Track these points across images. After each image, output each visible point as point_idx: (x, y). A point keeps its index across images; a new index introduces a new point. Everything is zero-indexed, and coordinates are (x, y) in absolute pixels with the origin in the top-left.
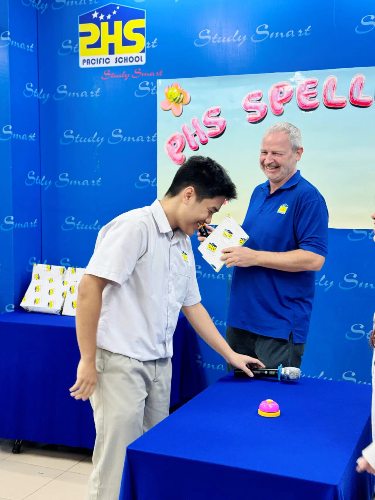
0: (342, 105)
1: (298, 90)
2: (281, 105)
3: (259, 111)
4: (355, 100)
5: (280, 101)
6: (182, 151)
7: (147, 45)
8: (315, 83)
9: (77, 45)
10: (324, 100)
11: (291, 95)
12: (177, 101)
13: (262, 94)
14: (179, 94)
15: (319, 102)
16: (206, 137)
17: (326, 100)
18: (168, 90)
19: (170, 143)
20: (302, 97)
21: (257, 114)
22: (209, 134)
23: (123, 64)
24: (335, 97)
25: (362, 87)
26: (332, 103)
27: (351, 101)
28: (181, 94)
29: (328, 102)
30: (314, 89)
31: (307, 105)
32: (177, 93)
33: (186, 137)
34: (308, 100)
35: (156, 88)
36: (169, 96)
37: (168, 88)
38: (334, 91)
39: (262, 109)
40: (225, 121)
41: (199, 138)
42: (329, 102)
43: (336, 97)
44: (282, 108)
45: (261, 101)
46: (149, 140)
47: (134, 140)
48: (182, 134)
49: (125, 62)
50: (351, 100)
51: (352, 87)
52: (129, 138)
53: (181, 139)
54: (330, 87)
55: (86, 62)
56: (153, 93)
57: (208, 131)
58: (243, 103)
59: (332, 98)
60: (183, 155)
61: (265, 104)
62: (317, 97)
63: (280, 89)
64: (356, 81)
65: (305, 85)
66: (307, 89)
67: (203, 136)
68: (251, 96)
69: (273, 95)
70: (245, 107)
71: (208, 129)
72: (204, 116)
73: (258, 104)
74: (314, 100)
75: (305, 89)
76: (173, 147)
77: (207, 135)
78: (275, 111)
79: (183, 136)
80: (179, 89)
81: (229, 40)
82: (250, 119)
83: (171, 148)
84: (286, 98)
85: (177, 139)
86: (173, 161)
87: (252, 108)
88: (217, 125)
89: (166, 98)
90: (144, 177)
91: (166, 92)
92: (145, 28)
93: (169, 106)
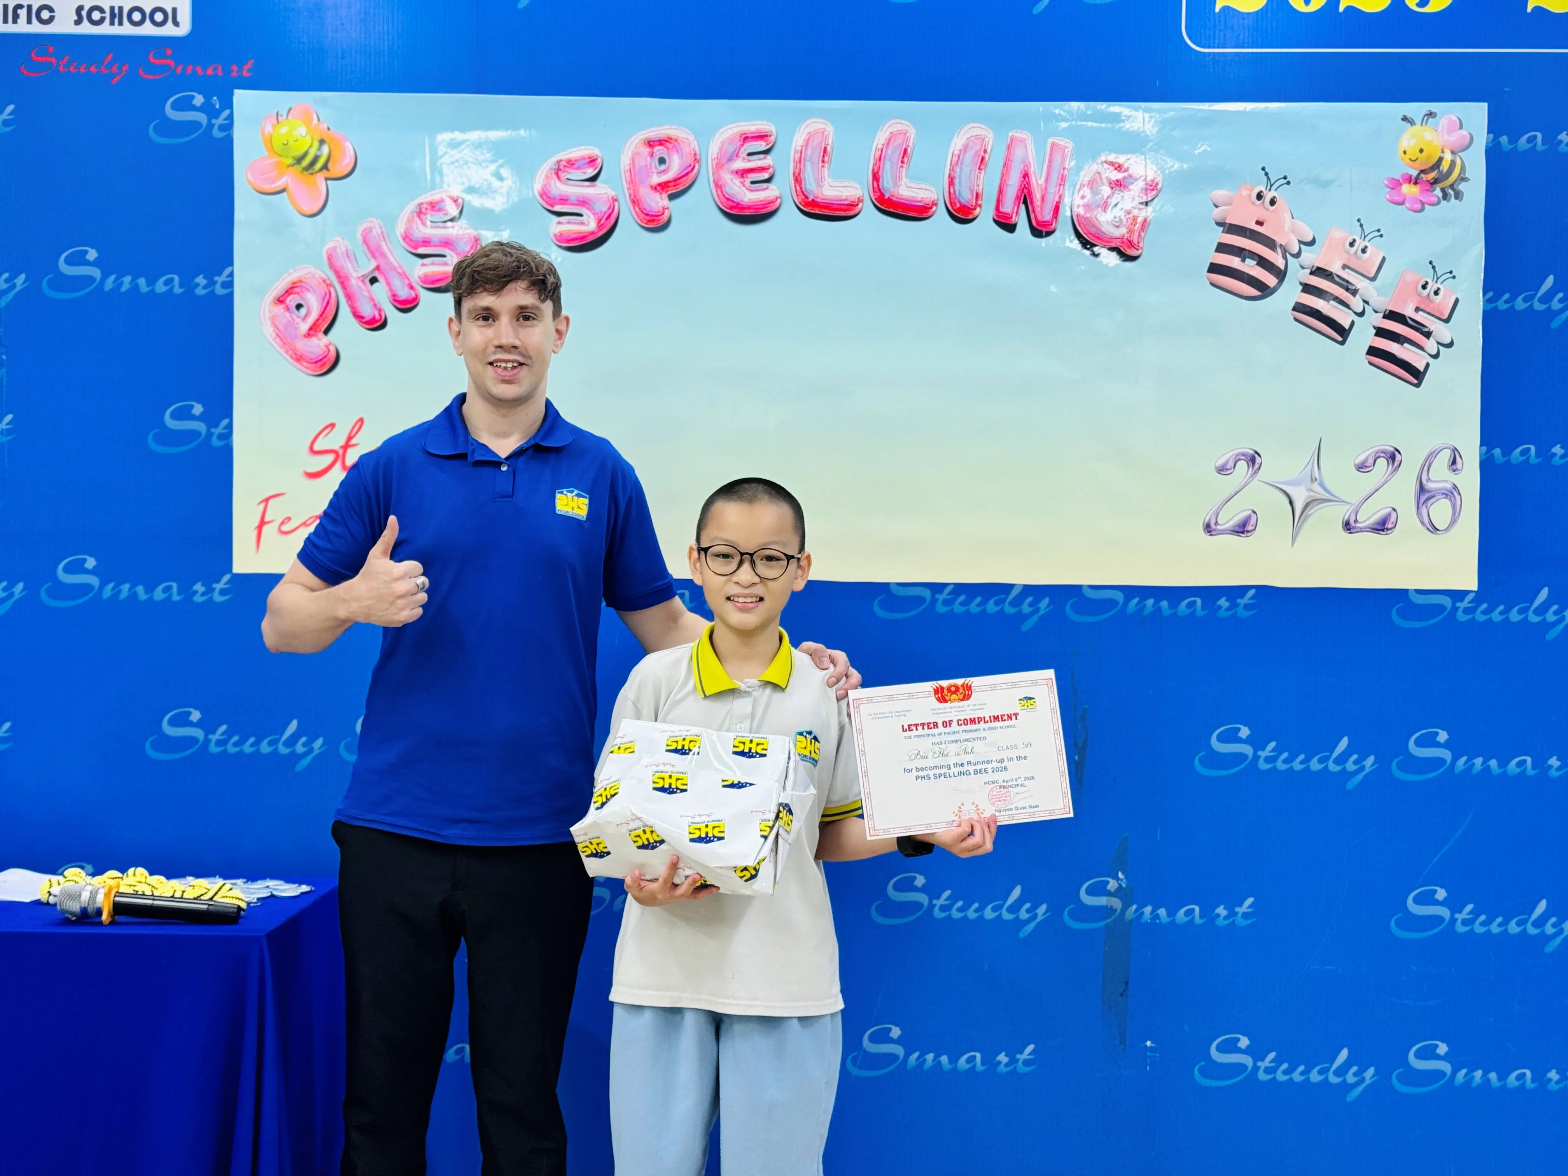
0: (849, 210)
1: (715, 156)
2: (661, 198)
3: (589, 213)
4: (887, 196)
5: (660, 185)
6: (326, 332)
8: (766, 138)
10: (796, 191)
11: (693, 170)
12: (308, 165)
13: (599, 160)
14: (316, 144)
15: (780, 197)
17: (803, 192)
18: (274, 126)
19: (280, 300)
20: (727, 177)
21: (587, 223)
22: (425, 280)
23: (105, 29)
24: (826, 183)
25: (906, 160)
26: (819, 200)
27: (876, 199)
28: (322, 142)
29: (807, 197)
30: (765, 158)
31: (742, 203)
33: (342, 284)
34: (747, 189)
35: (231, 117)
36: (277, 145)
37: (275, 122)
38: (823, 167)
39: (602, 207)
41: (386, 288)
42: (811, 197)
43: (832, 184)
44: (664, 209)
45: (598, 182)
46: (205, 287)
47: (144, 288)
48: (327, 275)
49: (112, 23)
50: (876, 197)
51: (877, 157)
53: (323, 289)
54: (813, 154)
56: (217, 133)
57: (418, 270)
58: (538, 186)
59: (819, 186)
60: (330, 344)
61: (612, 193)
62: (775, 180)
63: (659, 151)
64: (888, 142)
65: (739, 144)
66: (745, 155)
67: (403, 283)
68: (564, 163)
69: (637, 168)
70: (544, 197)
71: (420, 261)
72: (406, 218)
73: (588, 191)
74: (767, 188)
75: (737, 156)
76: (294, 316)
77: (415, 279)
78: (644, 215)
79: (329, 279)
80: (316, 125)
82: (564, 237)
83: (285, 320)
84: (679, 179)
85: (307, 289)
86: (292, 361)
87: (570, 202)
88: (452, 250)
89: (267, 154)
90: (184, 414)
91: (266, 133)
93: (278, 178)
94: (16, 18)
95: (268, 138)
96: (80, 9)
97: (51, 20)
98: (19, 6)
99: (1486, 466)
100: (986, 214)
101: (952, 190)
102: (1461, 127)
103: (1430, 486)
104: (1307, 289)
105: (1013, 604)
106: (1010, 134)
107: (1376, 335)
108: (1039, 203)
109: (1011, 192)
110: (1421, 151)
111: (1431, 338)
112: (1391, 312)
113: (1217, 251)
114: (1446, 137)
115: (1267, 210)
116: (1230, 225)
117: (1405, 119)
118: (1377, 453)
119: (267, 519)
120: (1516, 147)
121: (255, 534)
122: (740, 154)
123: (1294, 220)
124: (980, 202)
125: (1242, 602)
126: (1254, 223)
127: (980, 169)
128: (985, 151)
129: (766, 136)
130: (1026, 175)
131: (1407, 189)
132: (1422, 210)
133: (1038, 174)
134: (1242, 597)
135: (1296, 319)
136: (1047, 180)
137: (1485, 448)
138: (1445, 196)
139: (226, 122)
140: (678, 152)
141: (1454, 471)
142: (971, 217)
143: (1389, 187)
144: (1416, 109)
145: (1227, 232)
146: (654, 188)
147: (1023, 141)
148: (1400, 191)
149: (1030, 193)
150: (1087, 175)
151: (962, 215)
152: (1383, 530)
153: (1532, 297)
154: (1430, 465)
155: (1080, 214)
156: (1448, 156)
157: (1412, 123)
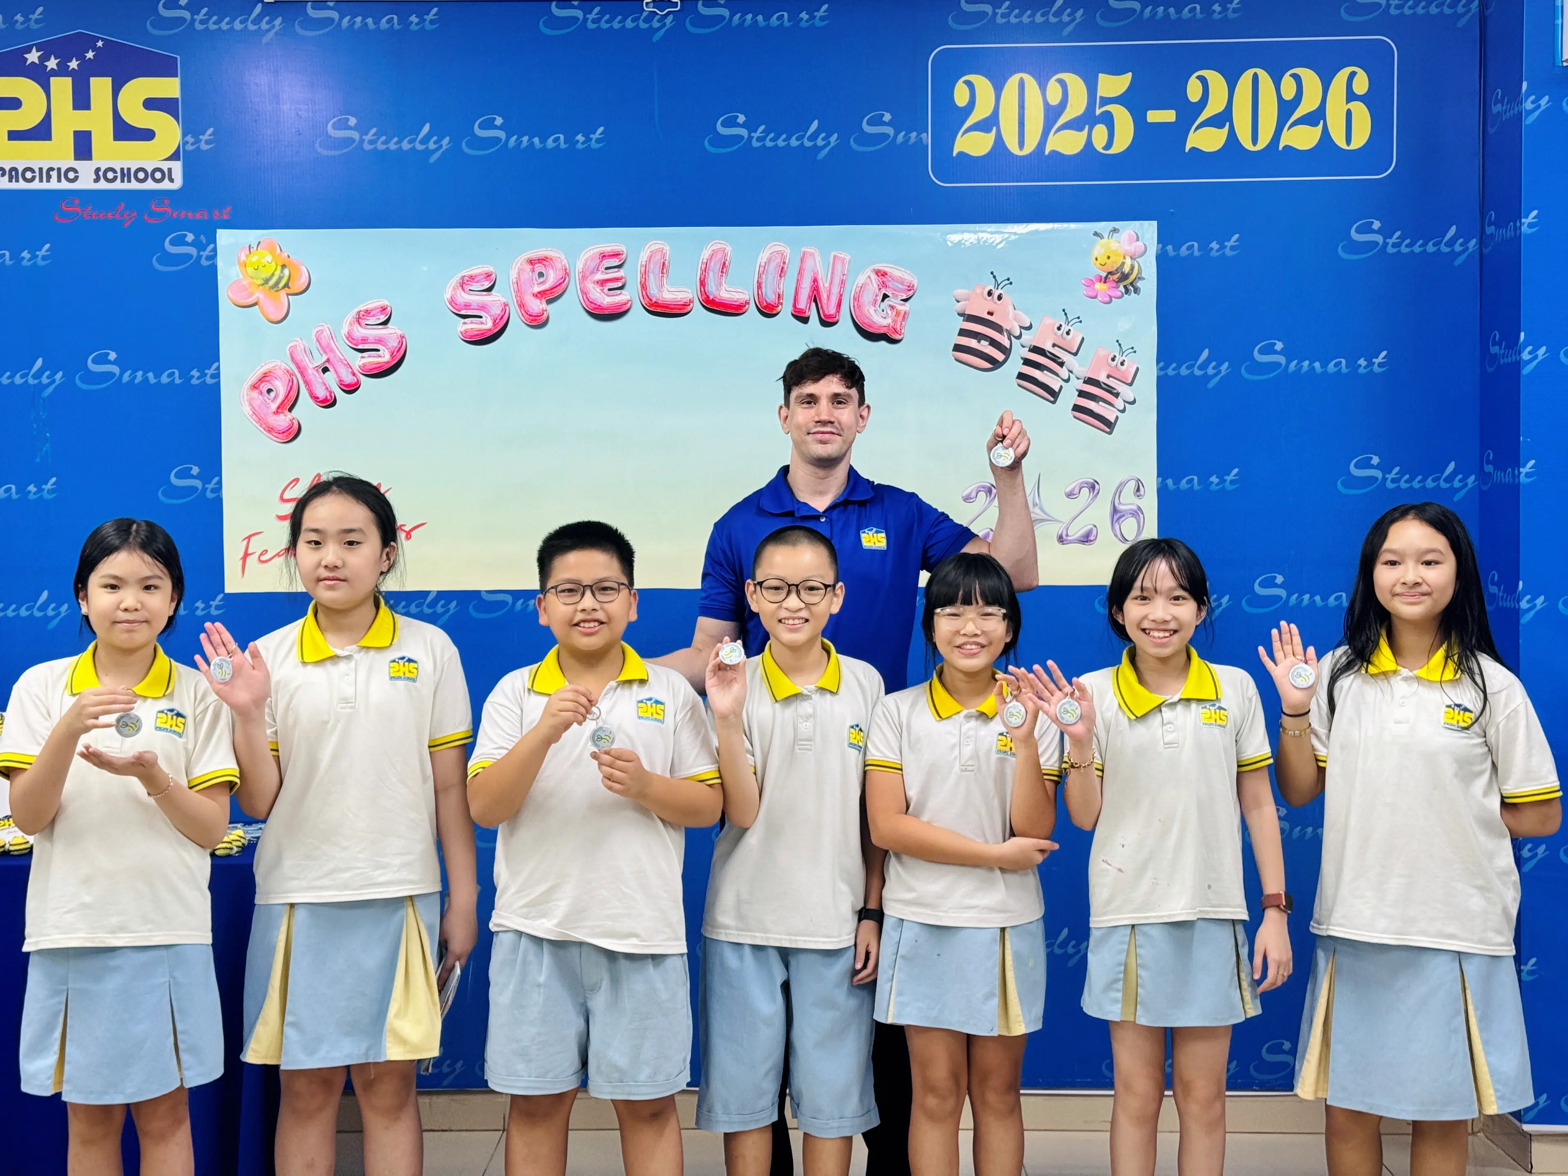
0: (683, 309)
1: (581, 270)
2: (541, 303)
3: (487, 315)
4: (711, 297)
5: (539, 293)
6: (290, 410)
7: (185, 143)
8: (619, 256)
10: (643, 295)
11: (564, 281)
12: (274, 285)
13: (494, 275)
14: (279, 268)
15: (631, 300)
16: (354, 374)
17: (648, 296)
18: (247, 256)
19: (255, 387)
20: (590, 286)
21: (484, 322)
22: (363, 367)
23: (118, 185)
24: (665, 289)
26: (660, 302)
27: (703, 300)
28: (284, 266)
29: (651, 300)
30: (618, 271)
31: (602, 305)
32: (273, 264)
33: (302, 373)
34: (606, 295)
35: (215, 250)
36: (250, 270)
37: (248, 253)
38: (662, 277)
39: (497, 311)
40: (402, 337)
41: (335, 376)
42: (654, 300)
43: (670, 290)
44: (544, 311)
45: (493, 292)
46: (198, 378)
47: (152, 380)
48: (289, 366)
49: (122, 181)
50: (703, 298)
51: (703, 268)
52: (140, 374)
53: (286, 378)
54: (655, 268)
55: (7, 176)
56: (204, 262)
57: (358, 361)
58: (448, 296)
59: (660, 291)
60: (294, 419)
61: (504, 300)
62: (627, 286)
63: (539, 268)
64: (711, 257)
65: (599, 261)
66: (603, 269)
67: (348, 371)
68: (467, 278)
69: (522, 281)
70: (453, 304)
71: (360, 355)
72: (348, 322)
73: (485, 298)
74: (620, 294)
75: (598, 270)
76: (265, 398)
77: (356, 369)
78: (528, 316)
79: (292, 370)
80: (279, 254)
81: (406, 146)
82: (468, 334)
83: (259, 402)
84: (554, 288)
85: (276, 378)
86: (265, 432)
87: (472, 307)
88: (384, 346)
89: (241, 276)
90: (185, 474)
91: (242, 261)
92: (177, 99)
93: (251, 294)
94: (49, 178)
95: (244, 265)
96: (97, 170)
97: (76, 178)
98: (52, 169)
99: (1162, 492)
100: (786, 309)
101: (760, 293)
102: (1138, 240)
103: (1121, 507)
104: (1027, 362)
106: (802, 250)
107: (1079, 396)
108: (825, 301)
109: (805, 293)
110: (1109, 257)
111: (1119, 398)
112: (1089, 378)
113: (959, 335)
114: (1127, 248)
115: (996, 303)
116: (969, 315)
117: (1096, 234)
118: (1082, 483)
119: (249, 552)
120: (1178, 254)
121: (241, 562)
122: (600, 268)
123: (1017, 312)
124: (781, 301)
126: (986, 314)
127: (780, 276)
128: (784, 263)
129: (619, 254)
130: (815, 280)
131: (1099, 286)
132: (1110, 301)
133: (824, 281)
135: (1019, 385)
136: (831, 283)
138: (1127, 291)
139: (212, 253)
140: (553, 267)
141: (1138, 496)
142: (775, 312)
143: (1084, 285)
145: (967, 321)
146: (535, 295)
147: (812, 255)
148: (1094, 289)
149: (818, 293)
150: (861, 279)
151: (768, 311)
152: (1087, 542)
153: (1193, 365)
154: (1120, 492)
155: (856, 308)
156: (1128, 261)
157: (1102, 237)
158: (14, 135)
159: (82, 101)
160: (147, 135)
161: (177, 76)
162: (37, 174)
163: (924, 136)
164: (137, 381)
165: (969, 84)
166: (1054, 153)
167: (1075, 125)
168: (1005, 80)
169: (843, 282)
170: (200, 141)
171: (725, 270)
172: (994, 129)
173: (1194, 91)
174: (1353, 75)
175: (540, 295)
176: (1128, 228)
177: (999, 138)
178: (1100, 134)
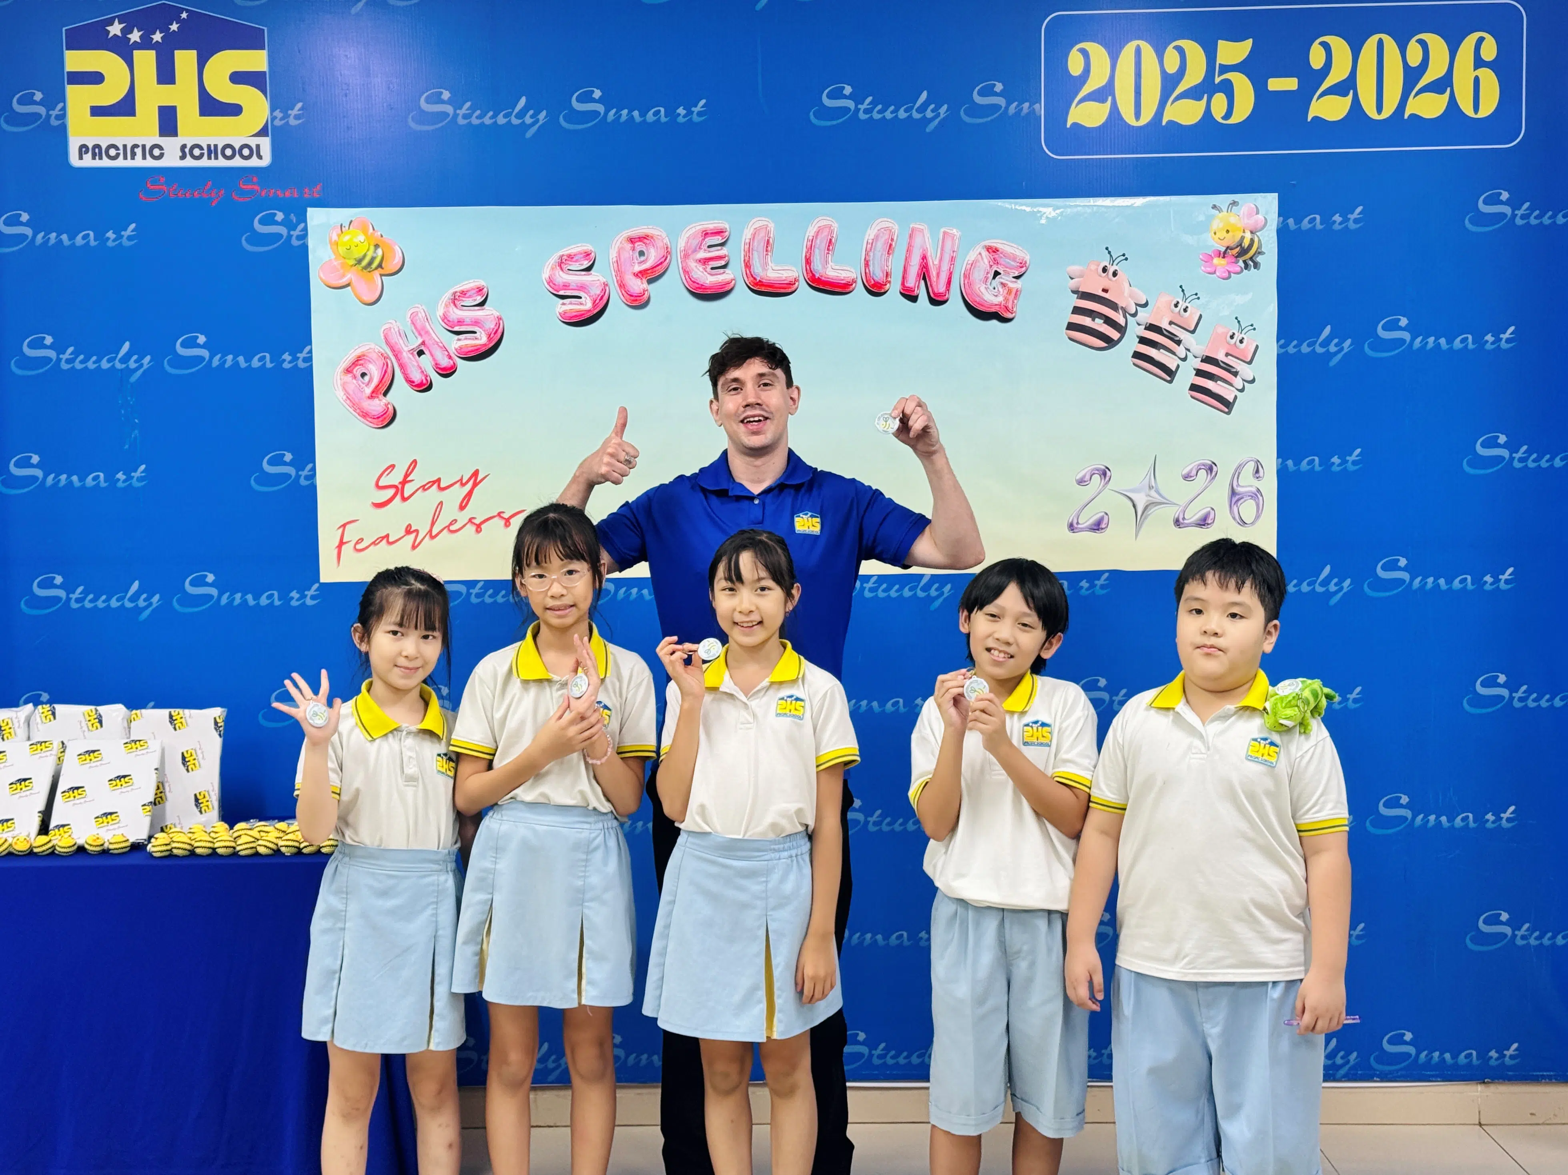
0: (788, 288)
1: (682, 248)
2: (642, 283)
3: (586, 296)
4: (817, 276)
5: (640, 272)
6: (385, 394)
7: (273, 119)
8: (722, 234)
9: (60, 105)
10: (746, 274)
11: (665, 260)
12: (367, 266)
13: (593, 254)
14: (372, 248)
15: (734, 279)
16: (450, 357)
17: (752, 275)
19: (348, 371)
20: (692, 265)
21: (584, 302)
22: (459, 350)
23: (205, 163)
24: (769, 267)
26: (764, 281)
27: (809, 279)
28: (377, 246)
29: (755, 279)
30: (722, 249)
31: (704, 285)
32: (366, 244)
33: (396, 356)
34: (708, 274)
35: (305, 229)
36: (342, 250)
37: (340, 232)
38: (767, 254)
39: (596, 291)
40: (500, 319)
41: (431, 359)
42: (758, 279)
43: (774, 268)
44: (644, 291)
45: (593, 272)
46: (290, 362)
47: (243, 364)
48: (383, 349)
49: (209, 158)
50: (809, 277)
51: (809, 246)
52: (230, 358)
53: (381, 362)
54: (759, 245)
55: (90, 154)
56: (295, 242)
57: (454, 343)
58: (546, 275)
59: (764, 269)
60: (389, 403)
61: (603, 280)
62: (730, 266)
63: (639, 246)
64: (817, 233)
65: (701, 239)
66: (706, 247)
67: (444, 354)
68: (566, 257)
69: (622, 260)
70: (551, 284)
71: (456, 337)
72: (443, 304)
73: (584, 278)
74: (724, 273)
75: (700, 248)
76: (360, 382)
77: (452, 351)
78: (628, 296)
79: (386, 353)
81: (501, 120)
82: (567, 315)
83: (354, 386)
84: (655, 267)
85: (370, 361)
86: (359, 417)
87: (571, 287)
88: (480, 328)
89: (333, 257)
90: (277, 461)
91: (333, 240)
92: (265, 72)
93: (344, 276)
94: (133, 155)
95: (335, 244)
96: (183, 147)
97: (161, 156)
98: (135, 146)
99: (1282, 474)
100: (894, 288)
101: (867, 271)
102: (1257, 213)
103: (1239, 490)
105: (924, 589)
106: (911, 226)
107: (1196, 375)
108: (935, 279)
109: (914, 270)
110: (1228, 231)
111: (1238, 376)
112: (1207, 357)
113: (1073, 313)
114: (1246, 221)
115: (1110, 280)
116: (1083, 293)
117: (1214, 207)
118: (1199, 465)
119: (344, 541)
120: (1300, 227)
121: (336, 551)
122: (702, 247)
123: (1131, 288)
124: (889, 279)
125: (1098, 583)
126: (1100, 290)
127: (888, 253)
128: (892, 240)
129: (722, 232)
130: (924, 258)
131: (1217, 261)
132: (1229, 277)
133: (934, 258)
134: (1099, 579)
135: (1135, 365)
136: (941, 260)
137: (1280, 460)
138: (1247, 266)
139: (303, 233)
140: (653, 246)
141: (1257, 478)
142: (883, 291)
143: (1204, 261)
144: (1223, 200)
145: (1081, 298)
146: (636, 275)
147: (922, 231)
148: (1212, 265)
149: (928, 270)
150: (972, 256)
151: (876, 290)
152: (1204, 525)
153: (1314, 343)
154: (1239, 473)
155: (967, 287)
156: (1248, 236)
157: (1220, 210)
158: (97, 111)
159: (166, 75)
160: (235, 110)
161: (264, 49)
162: (121, 152)
163: (1037, 106)
164: (227, 366)
165: (1084, 52)
166: (1171, 123)
167: (1194, 93)
168: (1121, 48)
169: (953, 259)
170: (289, 116)
171: (831, 247)
172: (1110, 98)
173: (1317, 57)
174: (1481, 40)
175: (641, 274)
176: (1248, 201)
177: (1114, 108)
178: (1219, 103)
